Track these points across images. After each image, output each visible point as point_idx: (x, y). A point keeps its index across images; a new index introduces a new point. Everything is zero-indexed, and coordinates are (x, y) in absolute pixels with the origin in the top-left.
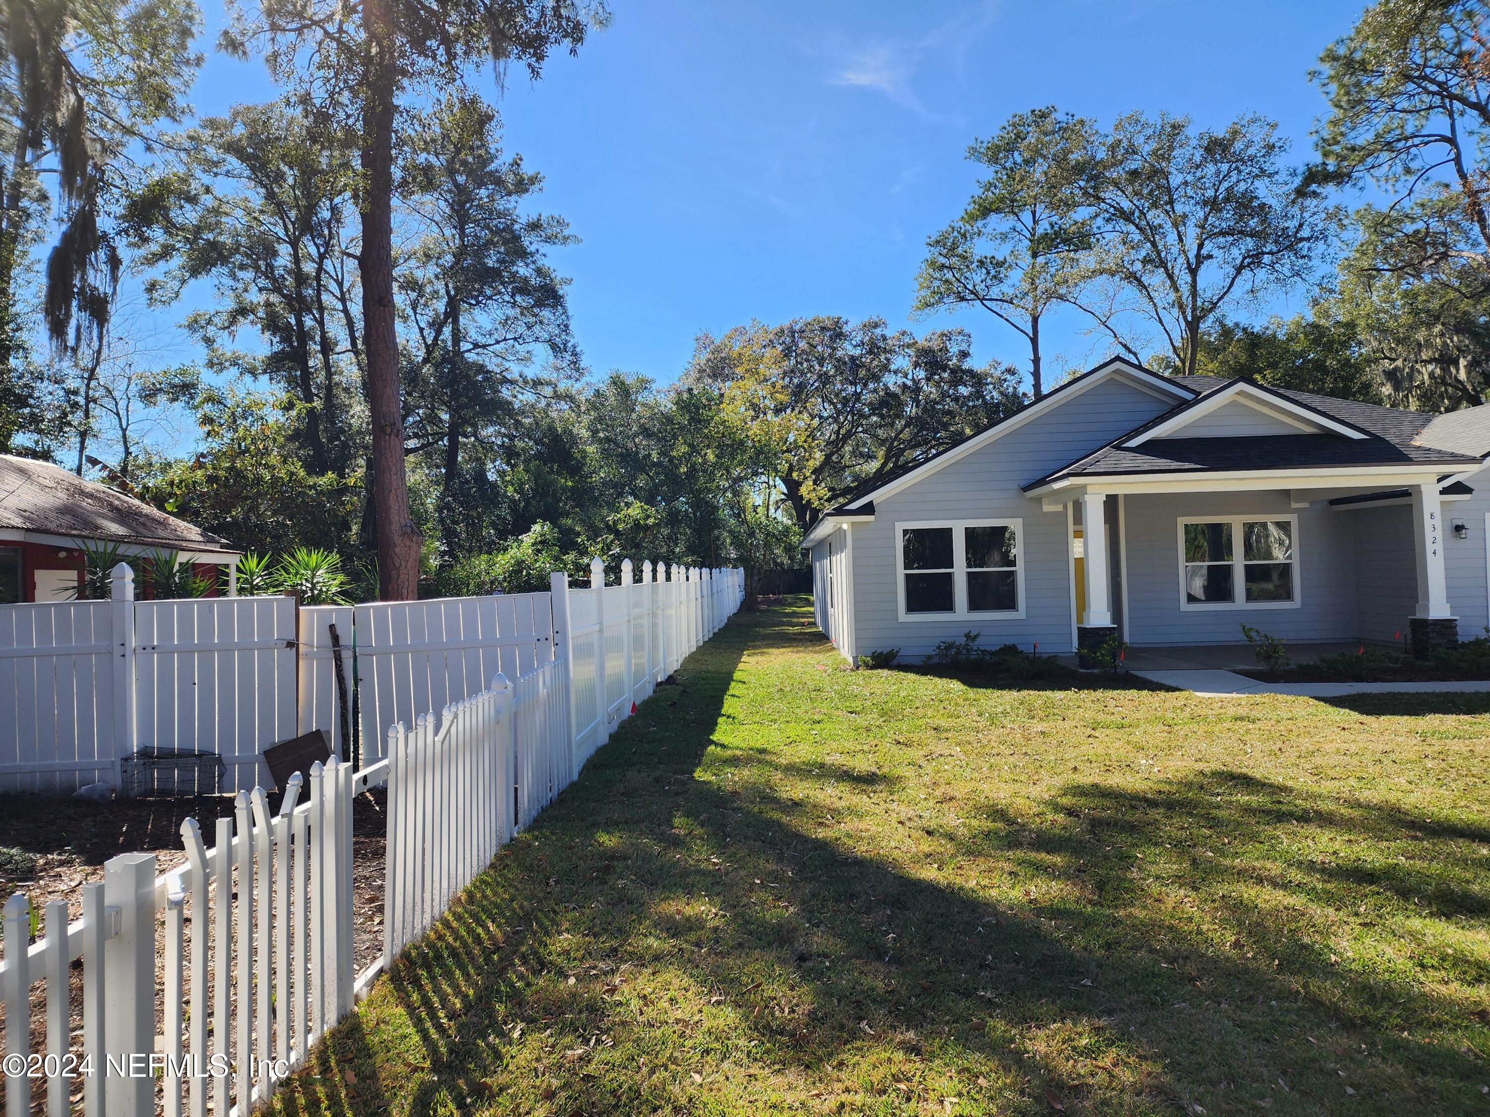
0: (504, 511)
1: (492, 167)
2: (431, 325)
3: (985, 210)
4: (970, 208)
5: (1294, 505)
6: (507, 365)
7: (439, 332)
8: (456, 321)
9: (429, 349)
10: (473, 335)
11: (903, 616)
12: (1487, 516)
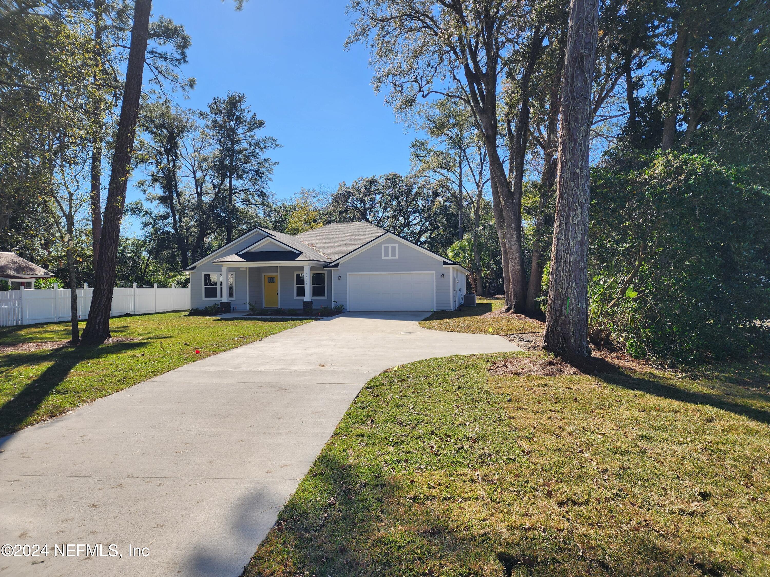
11: (204, 299)
12: (348, 274)
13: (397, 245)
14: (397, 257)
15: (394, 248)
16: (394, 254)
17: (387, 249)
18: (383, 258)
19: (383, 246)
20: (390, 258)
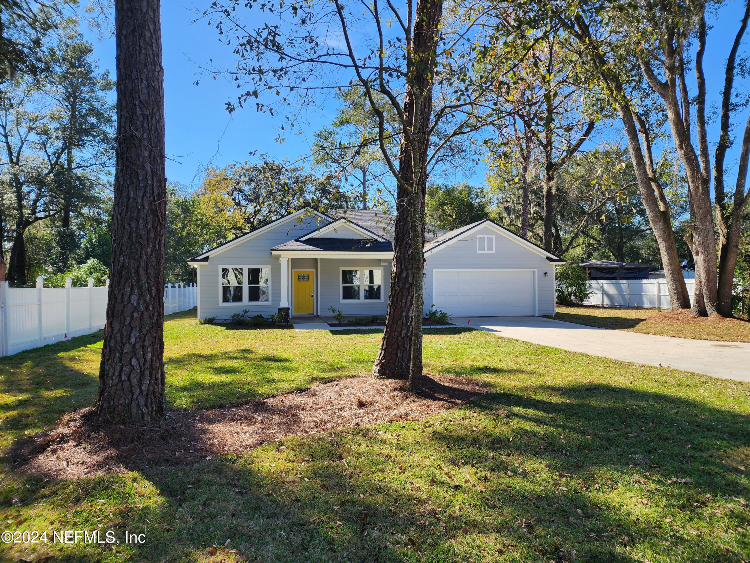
0: (81, 252)
1: (92, 75)
2: (55, 153)
3: (344, 122)
4: (336, 120)
5: (382, 264)
6: (100, 176)
7: (58, 158)
8: (70, 152)
9: (53, 166)
10: (78, 160)
11: (221, 303)
12: (434, 270)
13: (493, 237)
14: (494, 252)
15: (490, 240)
16: (490, 248)
17: (482, 240)
18: (478, 252)
19: (478, 237)
20: (486, 251)
